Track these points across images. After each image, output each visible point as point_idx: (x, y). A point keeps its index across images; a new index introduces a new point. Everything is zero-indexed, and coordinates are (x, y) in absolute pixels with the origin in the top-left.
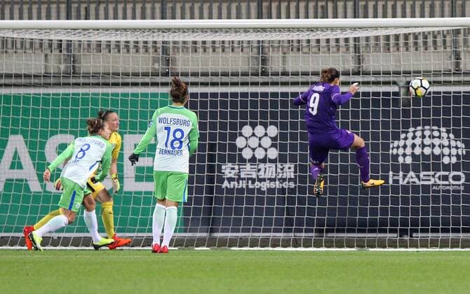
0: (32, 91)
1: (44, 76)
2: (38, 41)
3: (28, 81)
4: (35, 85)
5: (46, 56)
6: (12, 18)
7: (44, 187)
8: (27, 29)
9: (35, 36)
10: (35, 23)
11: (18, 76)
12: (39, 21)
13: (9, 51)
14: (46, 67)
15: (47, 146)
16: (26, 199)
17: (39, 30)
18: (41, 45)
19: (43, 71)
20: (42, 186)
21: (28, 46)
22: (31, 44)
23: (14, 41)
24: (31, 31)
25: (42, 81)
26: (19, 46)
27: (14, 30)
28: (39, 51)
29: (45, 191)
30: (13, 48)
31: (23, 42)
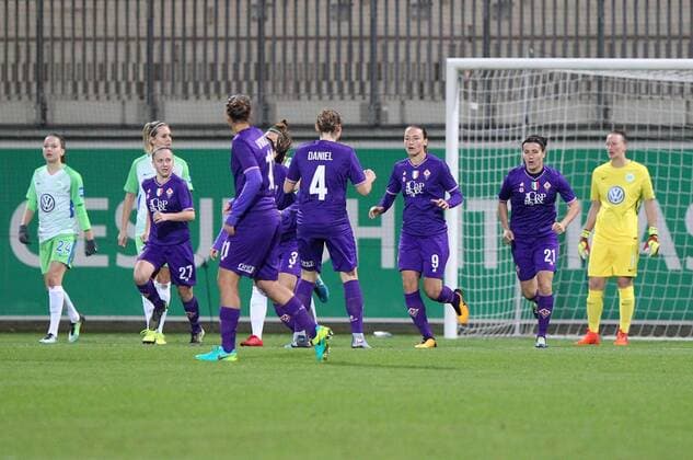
0: (671, 146)
1: (686, 128)
2: (666, 84)
3: (665, 133)
4: (674, 139)
5: (688, 103)
6: (646, 56)
7: (684, 264)
8: (665, 70)
9: (675, 78)
10: (674, 62)
11: (653, 128)
12: (680, 60)
13: (644, 97)
14: (688, 117)
15: (688, 214)
16: (662, 278)
17: (679, 71)
18: (682, 90)
19: (684, 122)
20: (681, 262)
21: (666, 90)
22: (670, 88)
23: (648, 84)
24: (670, 72)
25: (683, 134)
26: (654, 91)
27: (649, 70)
28: (680, 98)
29: (685, 269)
30: (647, 93)
31: (659, 85)
